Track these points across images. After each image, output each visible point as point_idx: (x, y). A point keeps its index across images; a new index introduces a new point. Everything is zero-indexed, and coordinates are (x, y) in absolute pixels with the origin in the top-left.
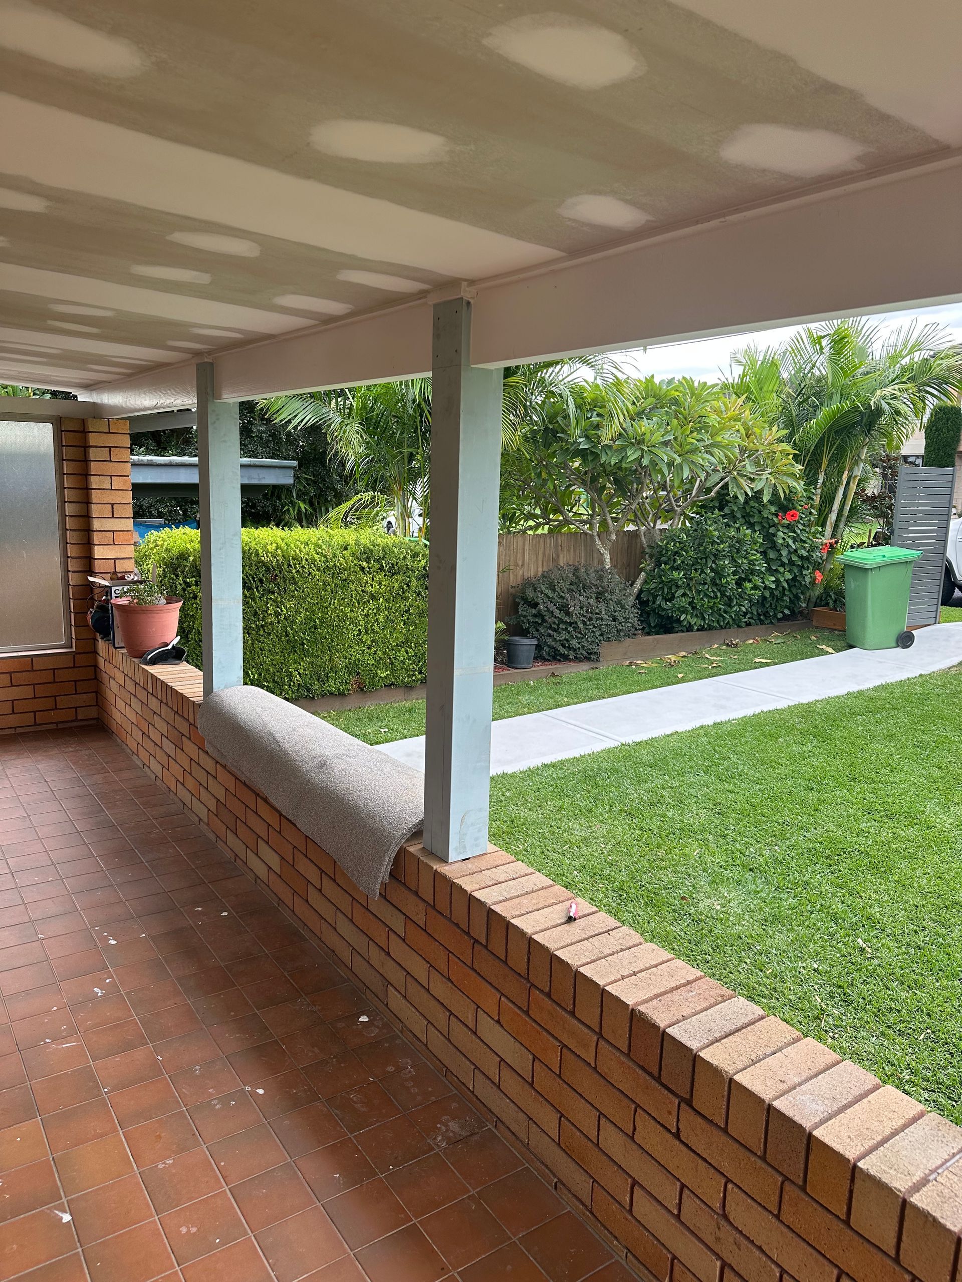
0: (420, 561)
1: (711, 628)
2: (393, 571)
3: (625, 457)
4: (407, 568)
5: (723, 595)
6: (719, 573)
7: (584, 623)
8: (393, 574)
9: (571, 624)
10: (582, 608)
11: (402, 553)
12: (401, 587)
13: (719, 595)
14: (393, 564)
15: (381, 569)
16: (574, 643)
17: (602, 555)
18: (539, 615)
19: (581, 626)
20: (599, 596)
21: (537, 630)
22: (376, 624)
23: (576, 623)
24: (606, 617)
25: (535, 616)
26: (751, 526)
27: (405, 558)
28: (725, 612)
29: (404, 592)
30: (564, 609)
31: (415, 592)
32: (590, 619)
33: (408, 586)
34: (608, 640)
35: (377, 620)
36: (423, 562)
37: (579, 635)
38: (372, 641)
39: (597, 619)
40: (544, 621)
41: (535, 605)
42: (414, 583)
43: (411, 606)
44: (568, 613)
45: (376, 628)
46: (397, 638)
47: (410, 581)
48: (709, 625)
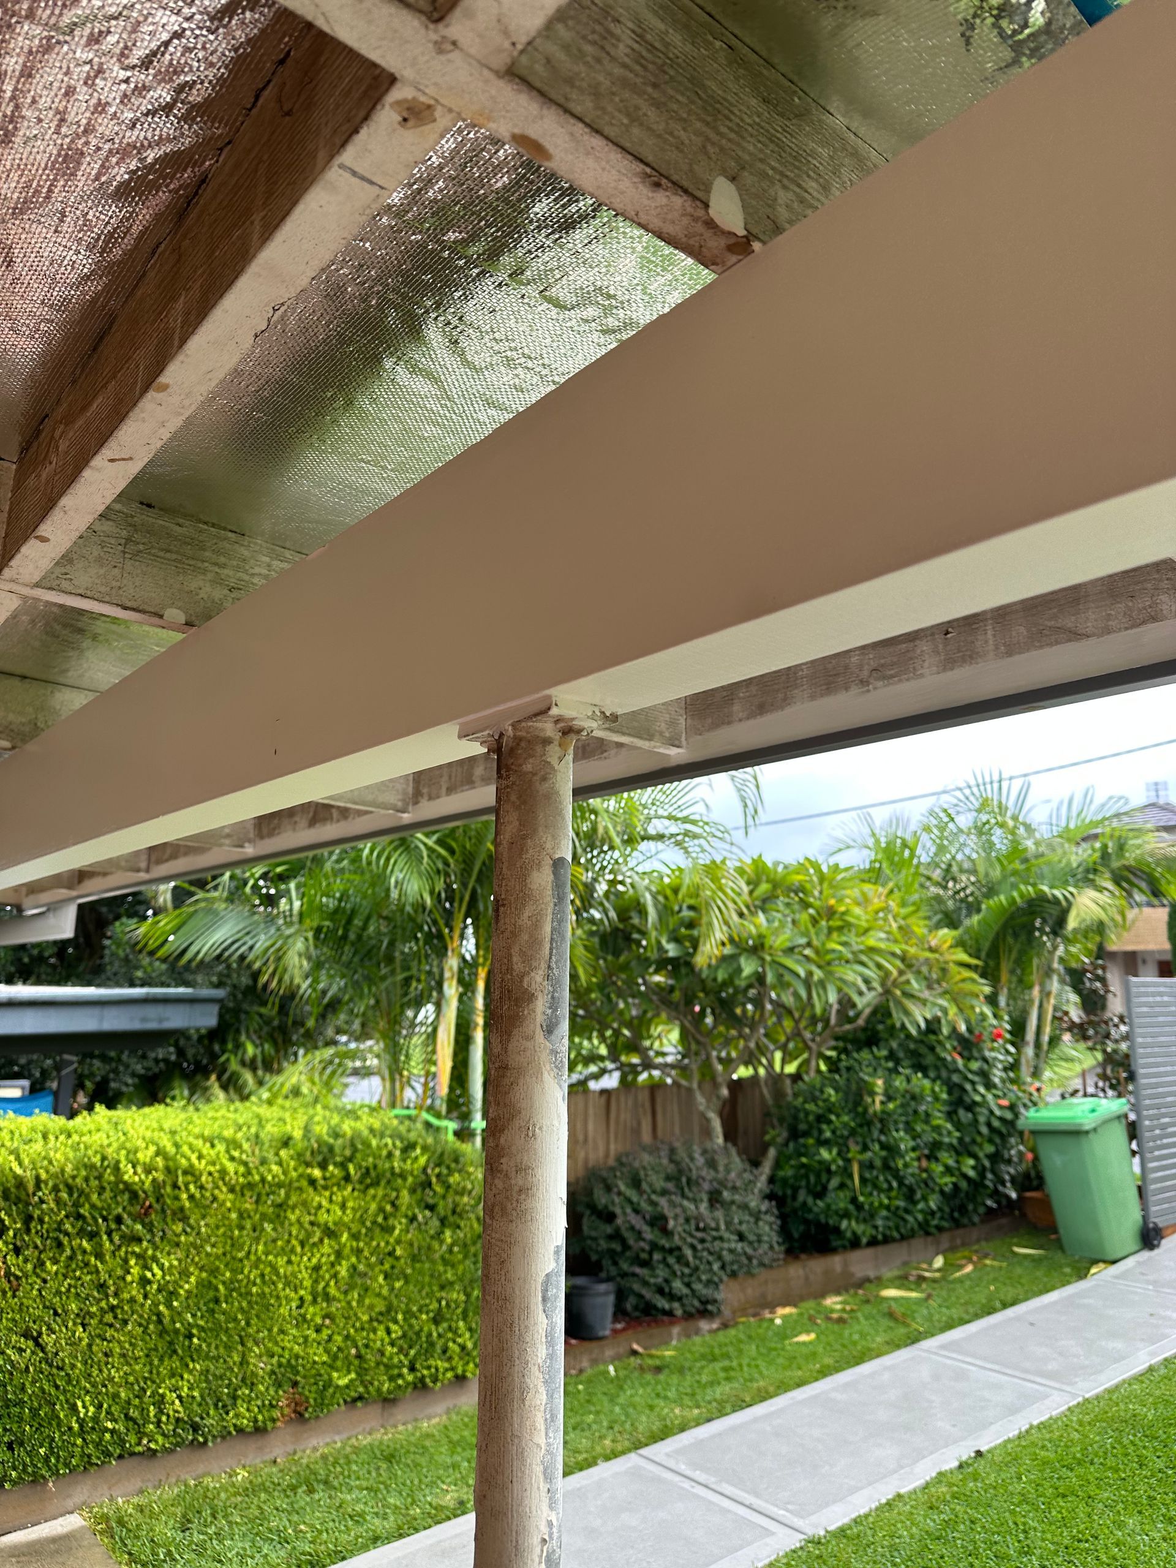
0: (416, 1158)
1: (887, 1240)
2: (370, 1179)
3: (739, 970)
4: (393, 1173)
5: (901, 1184)
6: (891, 1150)
7: (693, 1247)
8: (367, 1187)
9: (671, 1251)
10: (687, 1220)
11: (386, 1145)
12: (381, 1210)
13: (895, 1184)
14: (368, 1169)
15: (347, 1178)
16: (677, 1285)
17: (708, 1120)
18: (617, 1236)
19: (688, 1253)
20: (715, 1199)
21: (615, 1263)
22: (332, 1283)
23: (679, 1249)
24: (726, 1235)
25: (610, 1238)
26: (924, 1070)
27: (390, 1155)
28: (907, 1211)
29: (385, 1218)
30: (658, 1221)
31: (406, 1216)
32: (702, 1241)
33: (393, 1204)
34: (733, 1275)
35: (335, 1276)
36: (422, 1161)
37: (687, 1271)
38: (326, 1316)
39: (715, 1239)
40: (626, 1247)
41: (610, 1217)
42: (405, 1197)
43: (398, 1242)
44: (666, 1232)
45: (333, 1291)
46: (371, 1307)
47: (397, 1197)
48: (884, 1236)
